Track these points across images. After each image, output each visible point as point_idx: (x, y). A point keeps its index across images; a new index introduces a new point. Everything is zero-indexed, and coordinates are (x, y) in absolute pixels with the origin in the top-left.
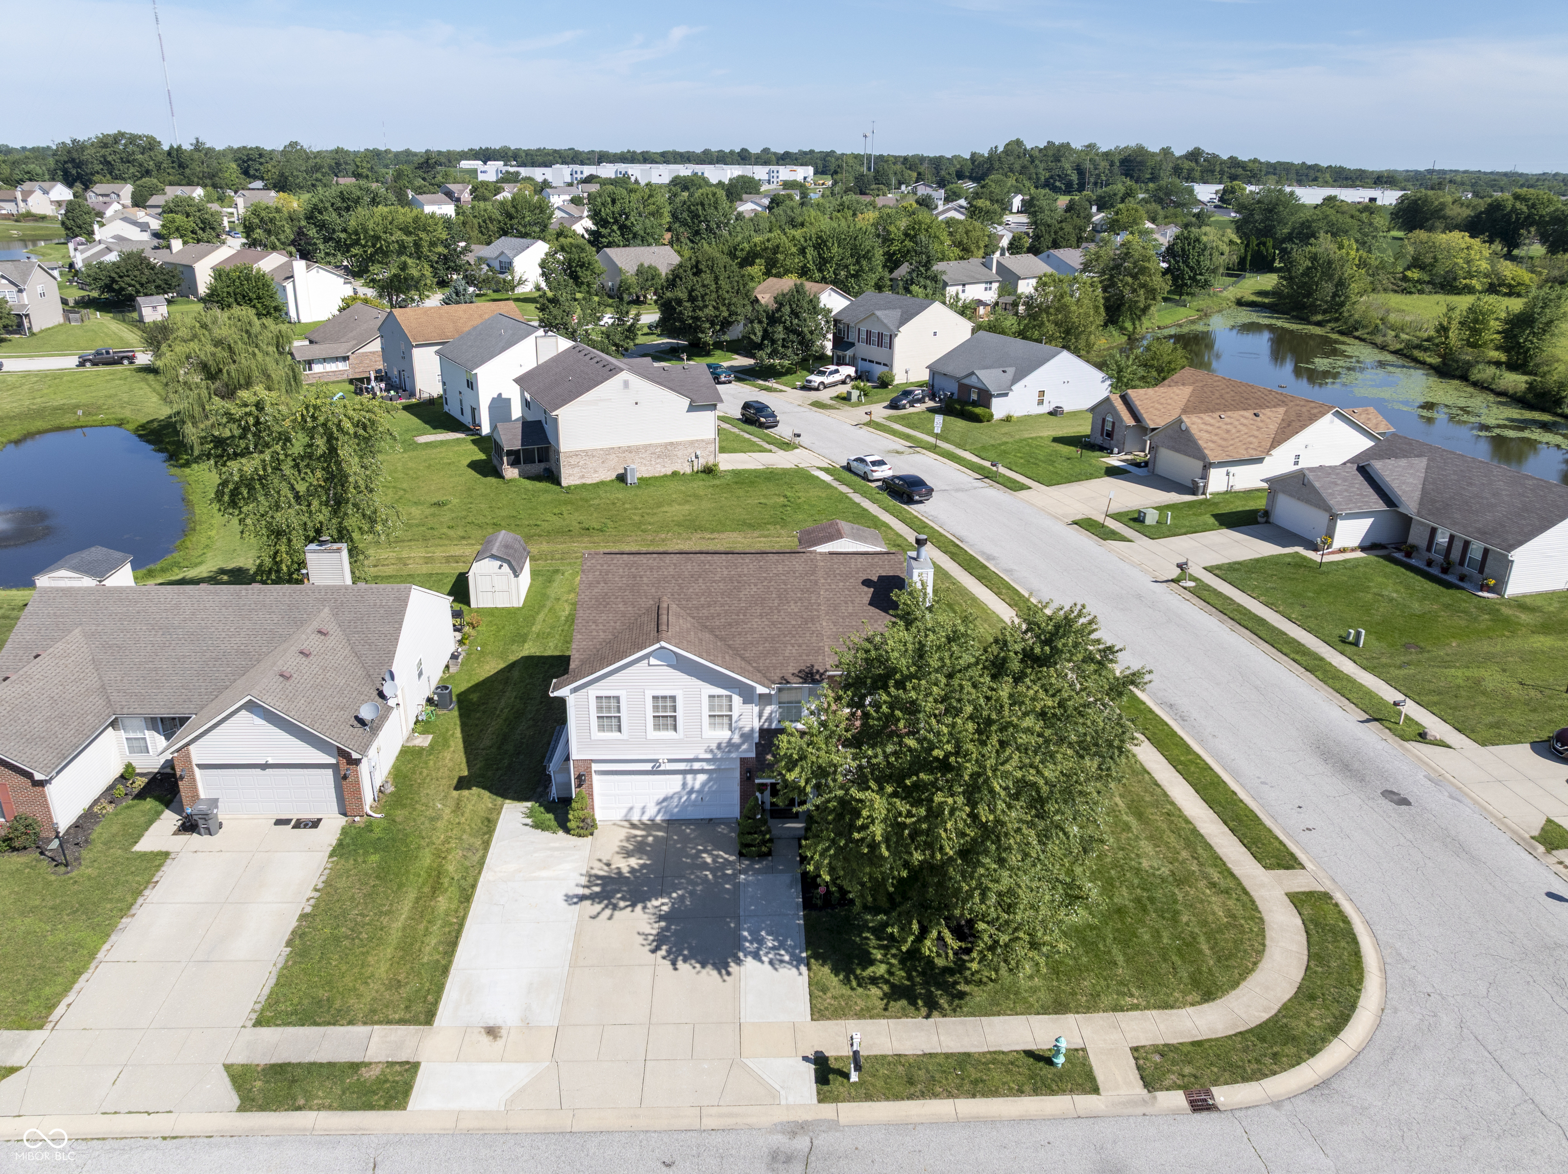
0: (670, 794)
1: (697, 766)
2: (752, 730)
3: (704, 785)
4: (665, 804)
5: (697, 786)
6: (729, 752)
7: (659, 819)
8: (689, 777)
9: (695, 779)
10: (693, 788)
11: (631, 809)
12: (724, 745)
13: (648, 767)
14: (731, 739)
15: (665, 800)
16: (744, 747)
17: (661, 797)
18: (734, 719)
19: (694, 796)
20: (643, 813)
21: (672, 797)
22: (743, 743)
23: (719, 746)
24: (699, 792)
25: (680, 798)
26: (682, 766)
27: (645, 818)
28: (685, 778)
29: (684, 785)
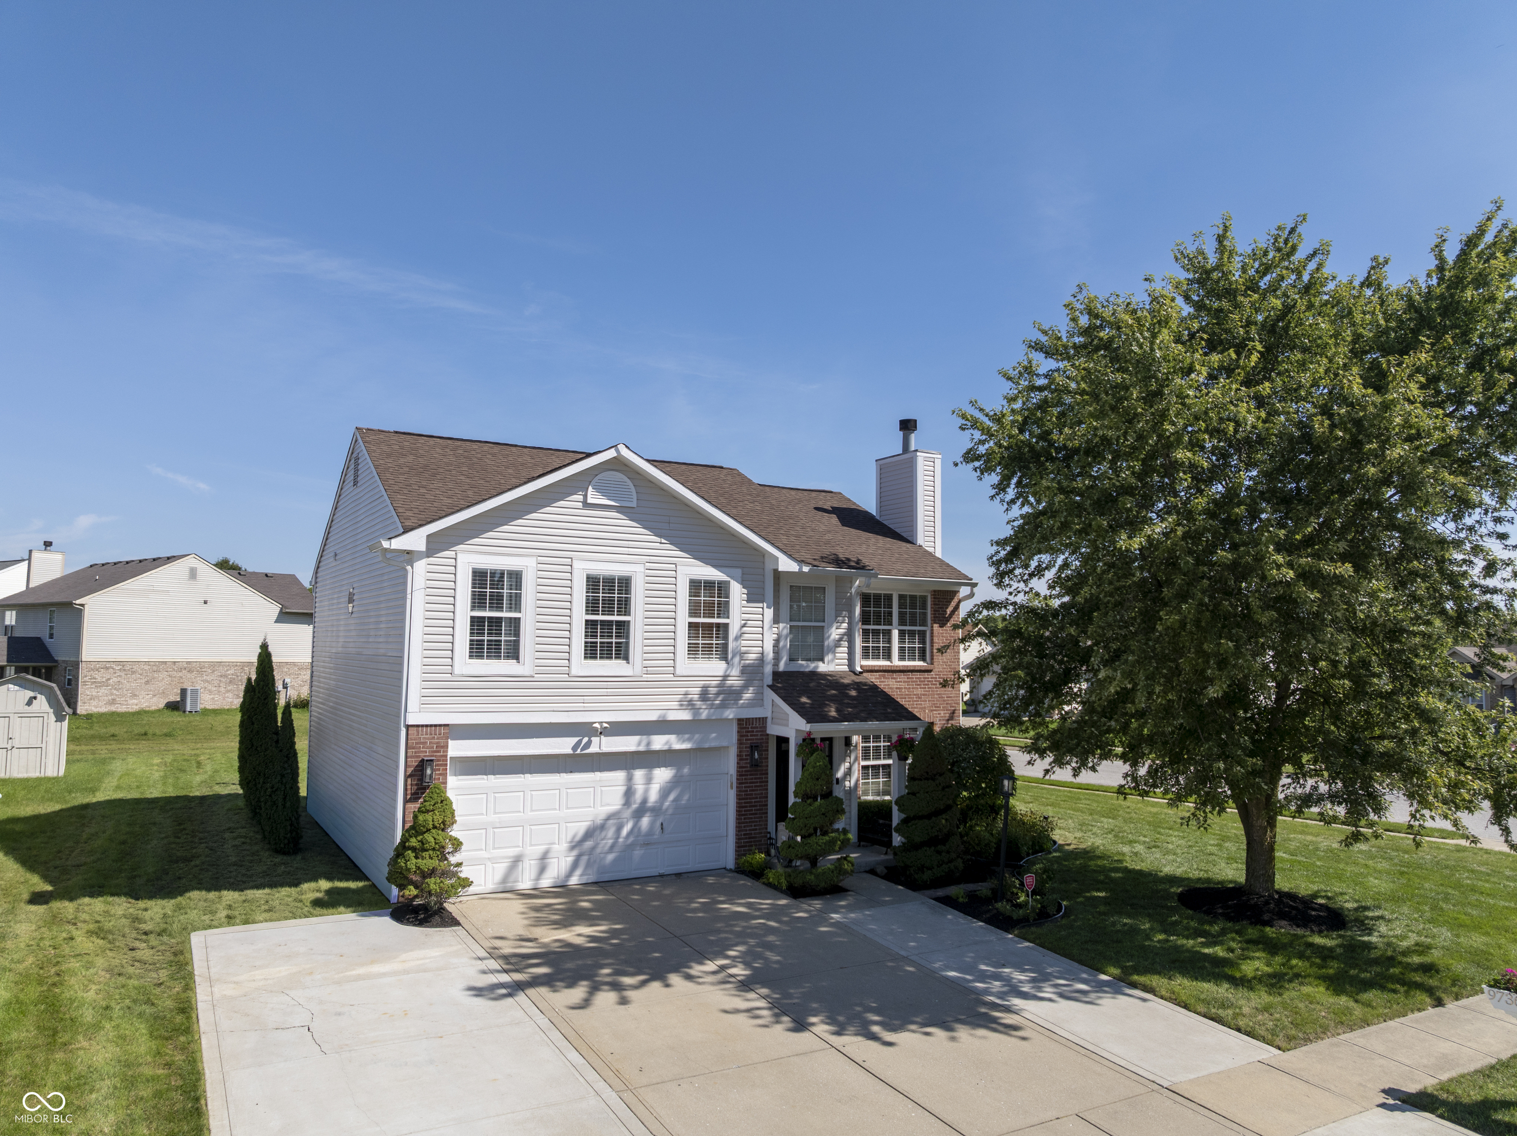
0: (599, 822)
1: (659, 742)
2: (762, 659)
3: (665, 793)
4: (589, 844)
5: (653, 796)
6: (723, 706)
7: (574, 881)
8: (639, 775)
9: (649, 780)
10: (645, 801)
11: (517, 860)
12: (713, 690)
13: (563, 746)
14: (725, 677)
15: (589, 834)
16: (748, 695)
17: (581, 828)
18: (733, 631)
19: (645, 821)
20: (542, 870)
21: (602, 827)
22: (745, 687)
23: (704, 695)
24: (656, 811)
25: (619, 828)
26: (629, 744)
27: (546, 883)
28: (630, 779)
29: (629, 793)
